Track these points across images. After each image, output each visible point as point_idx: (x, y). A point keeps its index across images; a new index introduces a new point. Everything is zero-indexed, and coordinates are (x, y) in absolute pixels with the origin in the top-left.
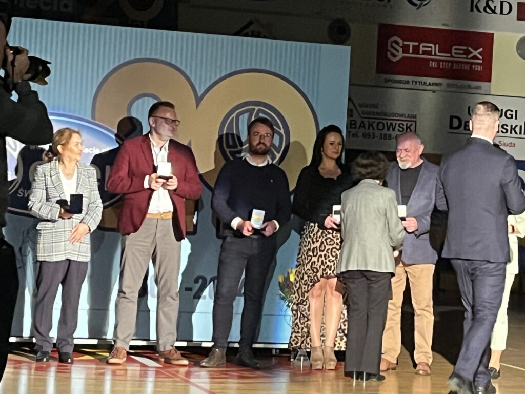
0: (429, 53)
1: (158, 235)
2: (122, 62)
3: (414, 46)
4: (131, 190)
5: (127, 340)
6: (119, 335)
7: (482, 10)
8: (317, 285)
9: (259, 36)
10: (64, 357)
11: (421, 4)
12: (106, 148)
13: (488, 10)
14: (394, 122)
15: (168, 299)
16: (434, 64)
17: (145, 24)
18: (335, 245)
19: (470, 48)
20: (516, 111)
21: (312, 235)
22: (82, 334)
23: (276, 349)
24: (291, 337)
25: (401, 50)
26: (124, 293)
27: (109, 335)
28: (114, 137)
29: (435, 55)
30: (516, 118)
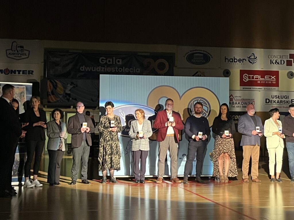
0: (257, 78)
1: (170, 141)
2: (155, 87)
3: (252, 76)
4: (161, 127)
5: (162, 175)
6: (159, 174)
7: (274, 63)
8: (221, 155)
9: (200, 76)
10: (142, 181)
11: (254, 62)
12: (152, 114)
13: (276, 63)
14: (247, 102)
15: (175, 162)
16: (259, 82)
17: (163, 75)
18: (226, 142)
19: (271, 76)
20: (288, 96)
21: (218, 139)
22: (147, 174)
23: (210, 177)
24: (213, 172)
25: (248, 78)
26: (160, 160)
27: (156, 174)
28: (154, 110)
29: (259, 79)
30: (288, 98)
